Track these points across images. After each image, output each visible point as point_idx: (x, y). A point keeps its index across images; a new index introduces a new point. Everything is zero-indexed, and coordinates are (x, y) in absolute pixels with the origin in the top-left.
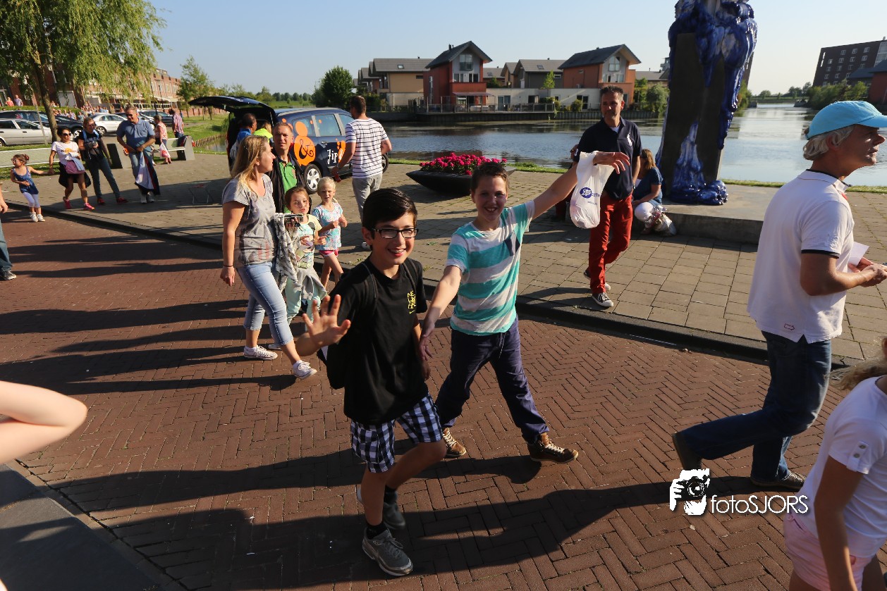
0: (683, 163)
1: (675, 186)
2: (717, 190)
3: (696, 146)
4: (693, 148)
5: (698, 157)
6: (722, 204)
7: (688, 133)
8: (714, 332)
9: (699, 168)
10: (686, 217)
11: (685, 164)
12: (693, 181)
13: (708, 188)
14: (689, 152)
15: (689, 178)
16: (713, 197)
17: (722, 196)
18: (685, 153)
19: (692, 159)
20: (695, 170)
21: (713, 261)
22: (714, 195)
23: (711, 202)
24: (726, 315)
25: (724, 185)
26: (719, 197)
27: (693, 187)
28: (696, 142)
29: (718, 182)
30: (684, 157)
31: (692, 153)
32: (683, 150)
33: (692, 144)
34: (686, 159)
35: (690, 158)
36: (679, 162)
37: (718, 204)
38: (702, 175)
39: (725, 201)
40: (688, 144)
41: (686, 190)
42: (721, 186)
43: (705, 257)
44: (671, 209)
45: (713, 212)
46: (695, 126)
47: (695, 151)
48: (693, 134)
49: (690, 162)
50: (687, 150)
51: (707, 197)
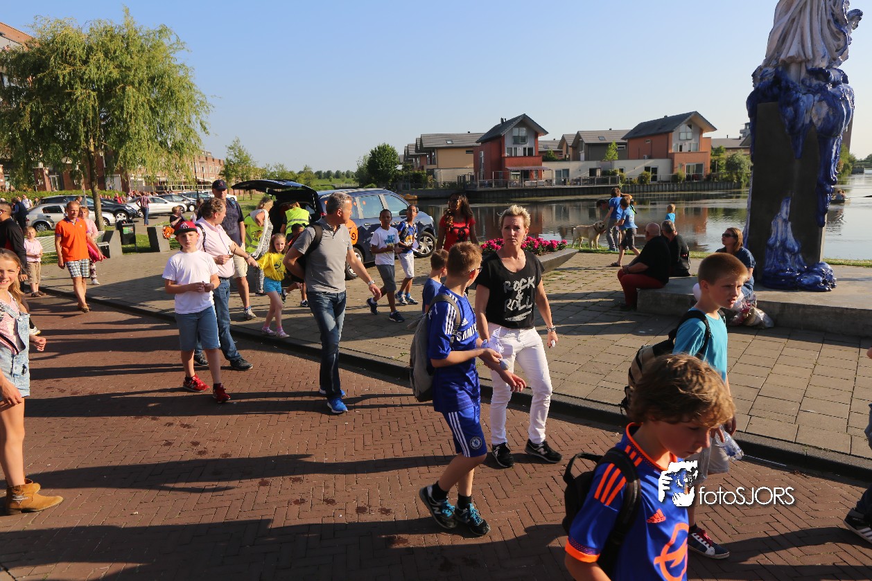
0: (775, 243)
1: (767, 269)
2: (822, 274)
3: (789, 224)
4: (786, 226)
5: (794, 236)
6: (829, 290)
7: (779, 209)
8: (835, 452)
9: (796, 248)
10: (785, 306)
11: (778, 244)
12: (789, 263)
13: (809, 271)
15: (785, 261)
16: (818, 282)
17: (829, 281)
18: (777, 232)
19: (786, 239)
20: (791, 251)
21: (825, 359)
22: (818, 279)
23: (814, 287)
25: (829, 267)
26: (825, 282)
27: (790, 271)
28: (790, 219)
29: (823, 264)
30: (777, 237)
31: (786, 231)
32: (774, 229)
33: (785, 221)
34: (779, 238)
35: (784, 237)
36: (771, 242)
37: (825, 291)
38: (800, 257)
39: (833, 286)
40: (780, 222)
41: (782, 274)
42: (826, 269)
43: (814, 354)
44: (765, 296)
45: (818, 299)
46: (787, 202)
47: (789, 229)
48: (785, 211)
49: (784, 242)
50: (780, 229)
51: (810, 282)
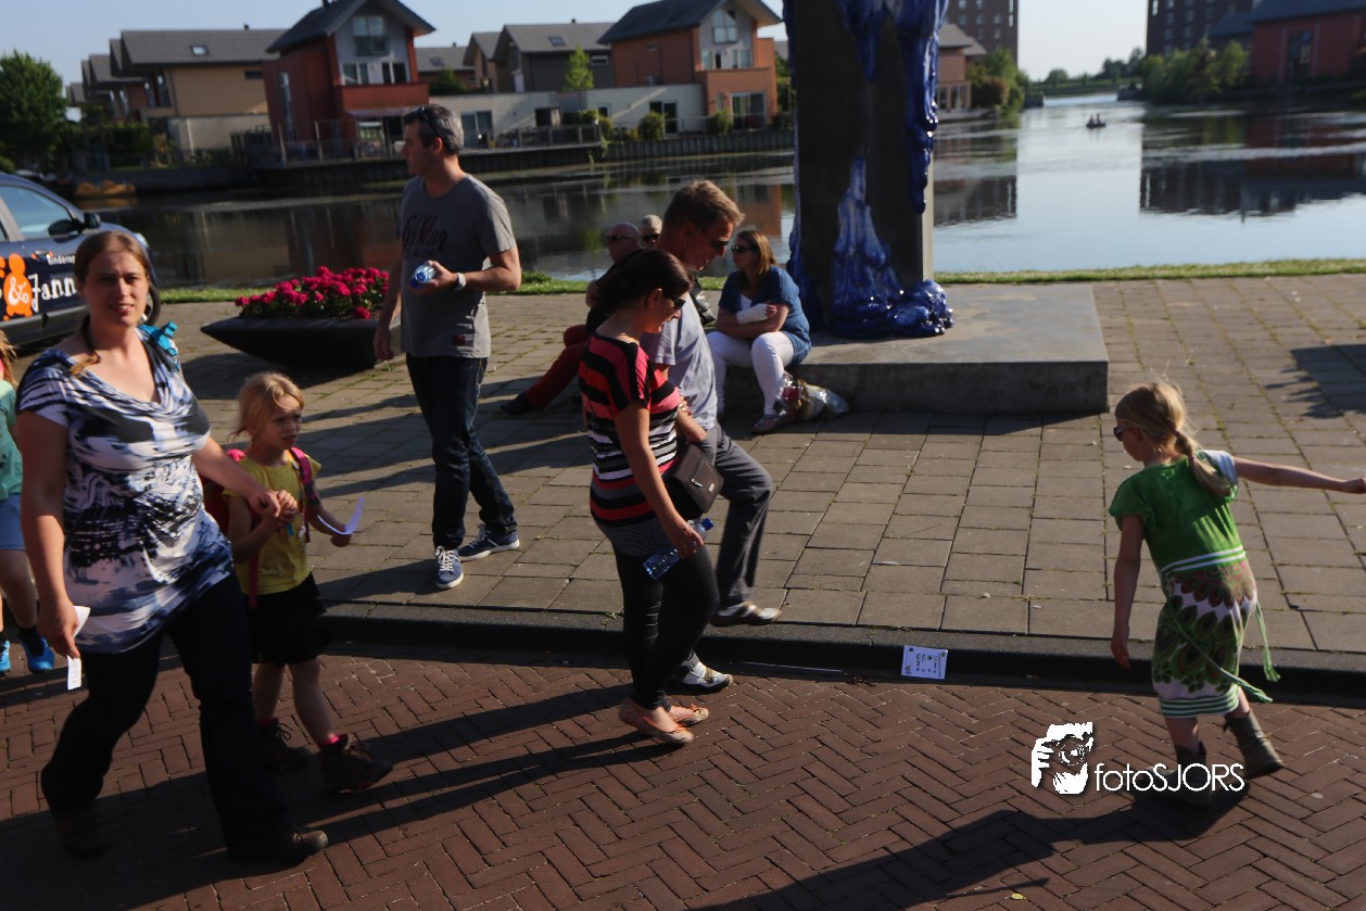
0: (846, 249)
1: (838, 301)
2: (927, 302)
3: (868, 210)
4: (862, 215)
5: (877, 233)
6: (941, 333)
7: (847, 182)
8: (918, 629)
9: (883, 257)
10: (865, 370)
11: (852, 251)
12: (874, 286)
13: (908, 300)
14: (857, 224)
15: (865, 282)
16: (922, 318)
17: (940, 315)
18: (849, 227)
19: (865, 239)
20: (874, 263)
21: (927, 463)
22: (922, 313)
23: (918, 330)
24: (946, 585)
25: (940, 289)
26: (933, 317)
27: (875, 301)
28: (869, 200)
29: (928, 283)
30: (848, 236)
31: (863, 225)
32: (842, 221)
33: (859, 205)
34: (853, 239)
35: (860, 236)
36: (840, 247)
37: (934, 334)
38: (891, 272)
39: (948, 325)
40: (852, 209)
41: (862, 308)
42: (934, 293)
43: (911, 456)
44: (832, 355)
45: (921, 351)
46: (860, 166)
47: (868, 220)
48: (858, 185)
49: (861, 246)
50: (853, 221)
51: (910, 320)
